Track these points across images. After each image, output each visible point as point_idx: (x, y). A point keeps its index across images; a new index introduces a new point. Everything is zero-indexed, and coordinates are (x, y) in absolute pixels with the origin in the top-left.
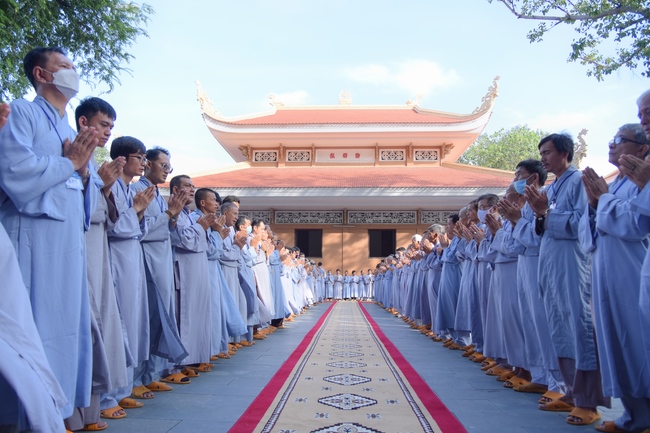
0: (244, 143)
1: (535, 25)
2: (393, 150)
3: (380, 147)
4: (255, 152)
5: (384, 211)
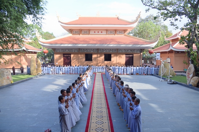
0: (70, 29)
2: (111, 31)
3: (108, 30)
4: (73, 31)
5: (108, 49)
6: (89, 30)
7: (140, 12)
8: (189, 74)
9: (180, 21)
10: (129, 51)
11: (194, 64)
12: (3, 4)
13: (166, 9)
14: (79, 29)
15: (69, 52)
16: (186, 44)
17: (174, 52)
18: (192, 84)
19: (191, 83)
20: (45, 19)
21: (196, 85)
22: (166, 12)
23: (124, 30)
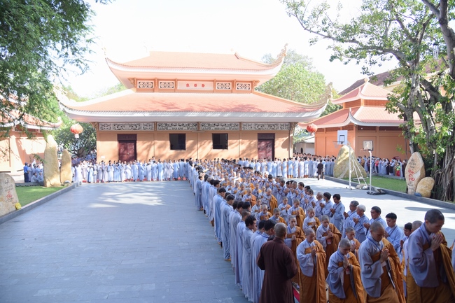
0: (133, 77)
1: (313, 36)
2: (224, 83)
3: (217, 81)
4: (138, 81)
5: (221, 123)
6: (175, 80)
7: (286, 45)
8: (412, 173)
9: (380, 65)
10: (266, 127)
11: (421, 152)
12: (9, 12)
13: (354, 41)
14: (153, 77)
15: (132, 130)
16: (399, 113)
17: (354, 128)
18: (421, 193)
19: (418, 191)
20: (92, 53)
21: (429, 195)
22: (355, 46)
23: (252, 82)
